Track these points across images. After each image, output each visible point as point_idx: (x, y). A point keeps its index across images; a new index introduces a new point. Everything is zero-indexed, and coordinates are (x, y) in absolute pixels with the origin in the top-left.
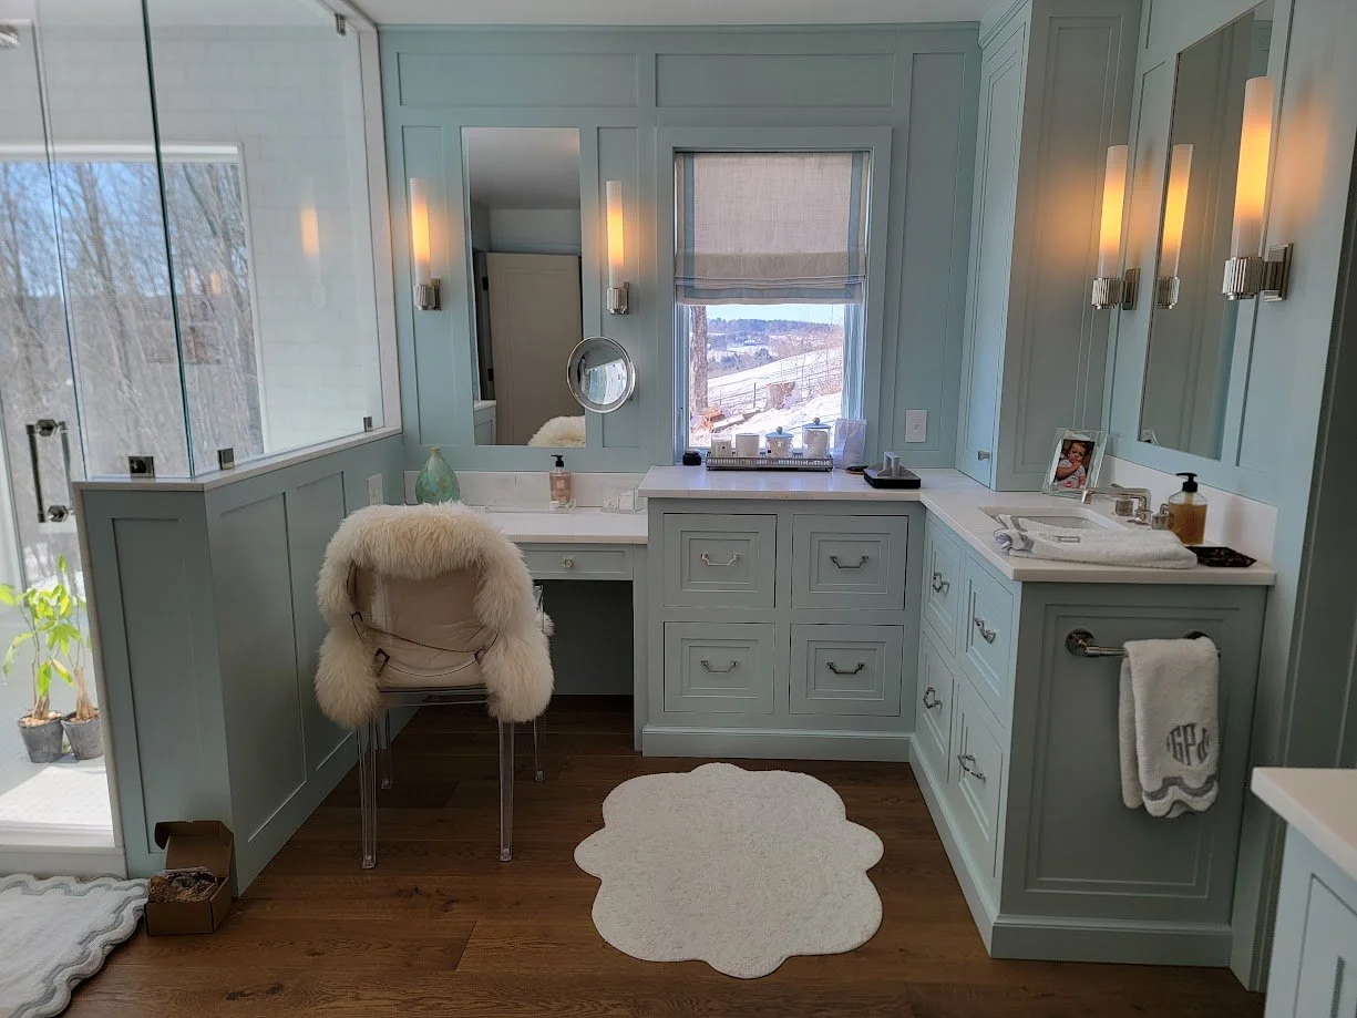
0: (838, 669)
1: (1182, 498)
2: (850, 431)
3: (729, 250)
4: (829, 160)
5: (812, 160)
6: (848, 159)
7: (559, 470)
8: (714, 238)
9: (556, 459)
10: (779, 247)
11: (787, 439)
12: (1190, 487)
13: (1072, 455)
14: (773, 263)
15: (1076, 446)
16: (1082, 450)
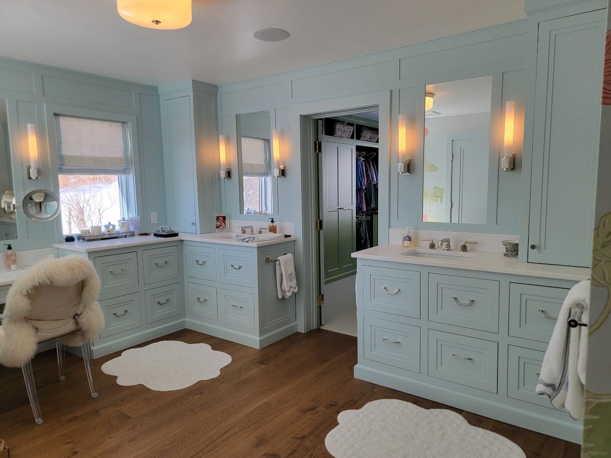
0: (161, 303)
1: (271, 224)
2: (134, 221)
3: (78, 154)
4: (113, 124)
5: (107, 124)
6: (120, 124)
7: (10, 251)
8: (69, 149)
9: (8, 246)
10: (97, 154)
11: (114, 226)
12: (273, 221)
13: (220, 220)
14: (96, 160)
15: (220, 218)
16: (222, 219)
